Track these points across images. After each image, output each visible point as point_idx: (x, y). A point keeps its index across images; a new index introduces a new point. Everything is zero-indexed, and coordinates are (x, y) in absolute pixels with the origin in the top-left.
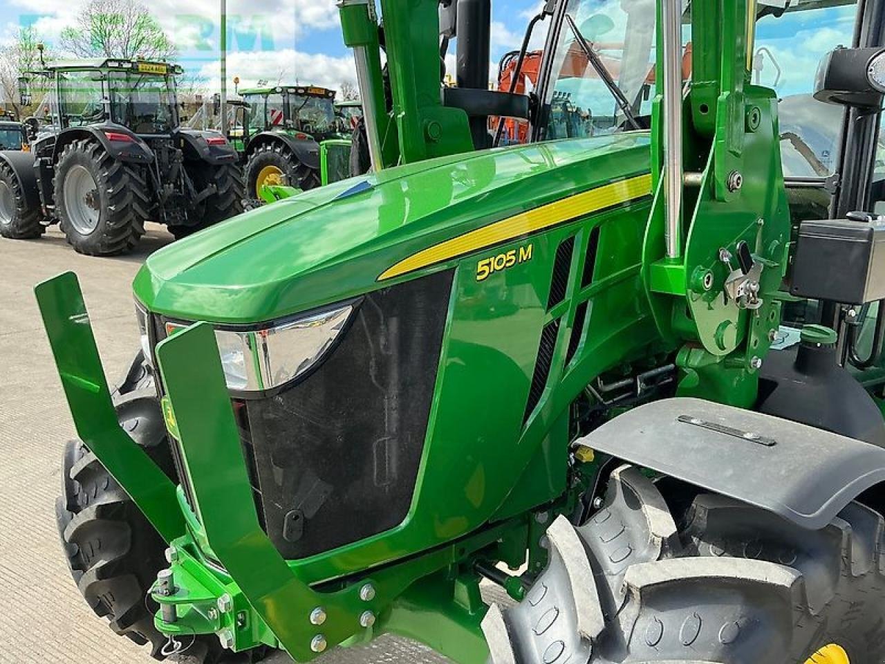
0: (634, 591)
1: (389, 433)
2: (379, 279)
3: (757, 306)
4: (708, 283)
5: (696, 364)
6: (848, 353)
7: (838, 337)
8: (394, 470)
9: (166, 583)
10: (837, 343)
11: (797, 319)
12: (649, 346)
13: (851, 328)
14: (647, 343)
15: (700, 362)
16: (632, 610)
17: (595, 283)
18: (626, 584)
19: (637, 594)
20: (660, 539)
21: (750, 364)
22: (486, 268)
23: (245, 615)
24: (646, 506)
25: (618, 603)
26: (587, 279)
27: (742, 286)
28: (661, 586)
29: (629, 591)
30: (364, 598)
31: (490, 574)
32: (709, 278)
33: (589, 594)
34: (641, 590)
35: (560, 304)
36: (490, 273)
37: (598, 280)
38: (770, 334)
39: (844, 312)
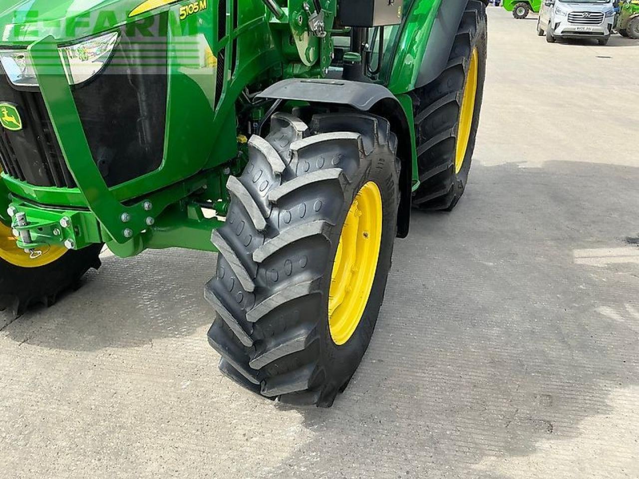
0: (294, 152)
1: (144, 116)
2: (130, 16)
3: (324, 35)
4: (300, 21)
5: (297, 72)
6: (367, 68)
7: (362, 58)
8: (149, 138)
9: (22, 219)
10: (361, 61)
11: (338, 62)
12: (268, 70)
13: (368, 53)
14: (266, 69)
15: (299, 71)
16: (295, 160)
17: (239, 27)
18: (291, 151)
19: (296, 153)
20: (301, 132)
21: (322, 72)
22: (184, 12)
23: (78, 229)
24: (293, 122)
25: (288, 160)
26: (235, 26)
27: (316, 24)
28: (306, 148)
29: (293, 154)
30: (146, 209)
31: (205, 205)
32: (300, 18)
33: (275, 158)
34: (298, 151)
35: (223, 39)
36: (187, 16)
37: (241, 25)
38: (330, 55)
39: (363, 46)
